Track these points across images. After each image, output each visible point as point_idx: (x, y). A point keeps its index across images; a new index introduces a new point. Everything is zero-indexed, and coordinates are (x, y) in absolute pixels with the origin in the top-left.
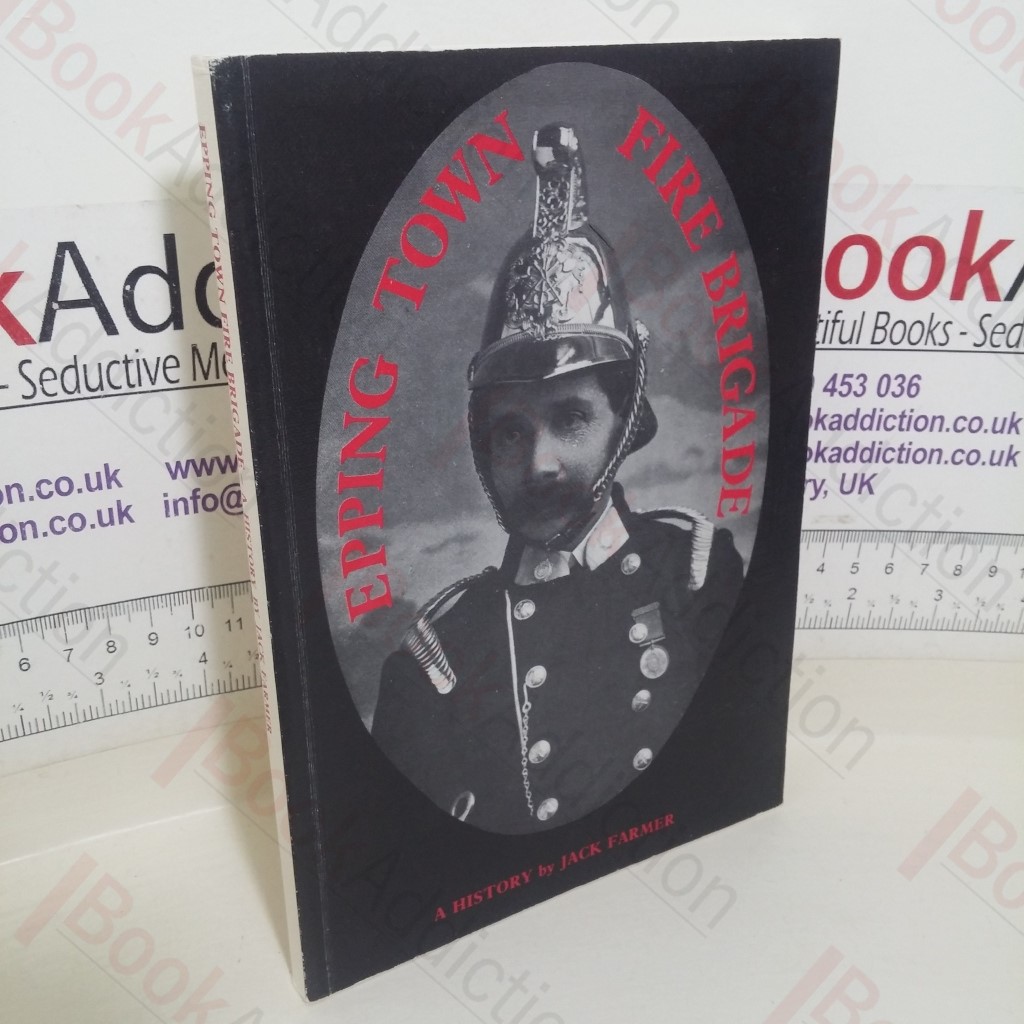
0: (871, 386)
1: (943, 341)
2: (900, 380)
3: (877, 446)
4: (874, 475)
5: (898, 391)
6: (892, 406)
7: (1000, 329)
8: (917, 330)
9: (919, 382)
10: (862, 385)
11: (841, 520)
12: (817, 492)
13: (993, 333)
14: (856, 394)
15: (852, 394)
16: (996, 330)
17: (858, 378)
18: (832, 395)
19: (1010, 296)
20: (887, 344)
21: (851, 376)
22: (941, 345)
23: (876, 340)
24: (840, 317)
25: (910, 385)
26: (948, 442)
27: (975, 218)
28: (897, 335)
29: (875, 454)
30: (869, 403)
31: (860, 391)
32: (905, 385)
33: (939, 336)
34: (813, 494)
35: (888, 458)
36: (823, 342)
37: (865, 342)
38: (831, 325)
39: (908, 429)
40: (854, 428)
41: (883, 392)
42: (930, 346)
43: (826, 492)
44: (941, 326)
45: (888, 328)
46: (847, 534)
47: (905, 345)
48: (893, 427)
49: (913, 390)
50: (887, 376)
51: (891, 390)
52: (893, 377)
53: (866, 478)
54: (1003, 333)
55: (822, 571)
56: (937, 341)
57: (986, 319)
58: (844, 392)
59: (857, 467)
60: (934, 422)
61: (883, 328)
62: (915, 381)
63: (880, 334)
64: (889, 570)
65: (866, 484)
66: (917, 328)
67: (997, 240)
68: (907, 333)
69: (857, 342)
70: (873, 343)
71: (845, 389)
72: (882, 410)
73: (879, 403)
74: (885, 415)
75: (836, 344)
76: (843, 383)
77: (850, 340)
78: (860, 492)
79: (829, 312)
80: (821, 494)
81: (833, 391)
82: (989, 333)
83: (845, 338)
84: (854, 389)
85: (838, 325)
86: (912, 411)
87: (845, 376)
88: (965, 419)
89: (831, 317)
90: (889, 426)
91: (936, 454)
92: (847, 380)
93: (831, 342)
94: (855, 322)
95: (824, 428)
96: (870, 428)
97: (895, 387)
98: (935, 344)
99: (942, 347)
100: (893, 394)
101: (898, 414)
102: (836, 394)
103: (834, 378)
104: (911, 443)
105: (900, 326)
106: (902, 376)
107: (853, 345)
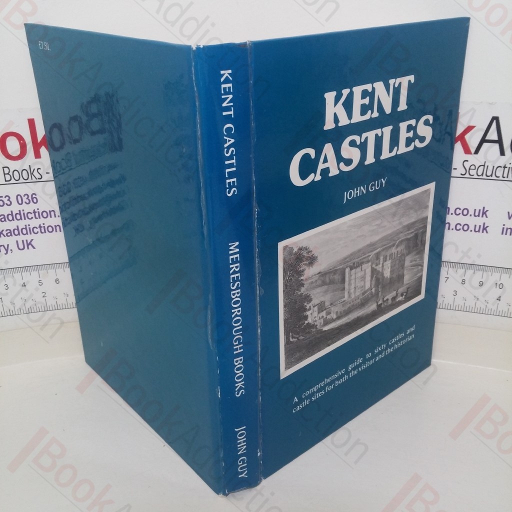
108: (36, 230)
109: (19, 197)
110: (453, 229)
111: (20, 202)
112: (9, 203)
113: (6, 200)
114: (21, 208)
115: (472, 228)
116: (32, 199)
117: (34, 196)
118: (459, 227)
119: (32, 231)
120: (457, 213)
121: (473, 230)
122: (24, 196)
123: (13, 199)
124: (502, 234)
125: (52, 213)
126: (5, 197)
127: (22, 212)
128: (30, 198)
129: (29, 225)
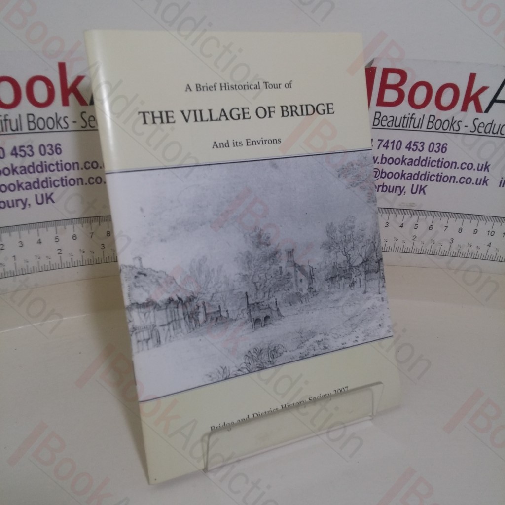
0: (426, 147)
1: (457, 129)
2: (438, 145)
3: (427, 173)
4: (426, 186)
5: (437, 150)
6: (435, 156)
7: (482, 125)
8: (446, 124)
9: (447, 146)
10: (422, 146)
11: (412, 205)
12: (401, 192)
13: (479, 127)
14: (419, 150)
15: (417, 150)
16: (481, 126)
17: (420, 143)
18: (409, 150)
19: (487, 111)
20: (433, 129)
21: (417, 142)
22: (456, 131)
23: (429, 127)
24: (414, 116)
25: (443, 148)
26: (458, 173)
27: (473, 77)
28: (438, 126)
29: (427, 177)
30: (425, 154)
31: (421, 149)
32: (441, 148)
33: (456, 127)
34: (399, 193)
35: (432, 179)
36: (406, 127)
37: (424, 128)
38: (410, 120)
39: (441, 167)
40: (418, 165)
41: (431, 150)
42: (452, 131)
43: (405, 192)
44: (457, 122)
45: (434, 122)
46: (413, 212)
47: (441, 130)
48: (435, 165)
49: (444, 150)
50: (433, 143)
51: (434, 149)
52: (435, 144)
53: (422, 187)
54: (484, 127)
55: (402, 227)
56: (455, 129)
57: (476, 120)
58: (415, 149)
59: (419, 182)
60: (452, 164)
61: (432, 122)
62: (445, 146)
63: (430, 125)
64: (431, 228)
65: (422, 190)
66: (447, 123)
67: (482, 87)
68: (442, 124)
69: (421, 128)
70: (427, 128)
71: (415, 148)
72: (430, 158)
73: (429, 155)
74: (431, 160)
75: (412, 128)
76: (414, 145)
77: (418, 127)
78: (419, 194)
79: (409, 114)
80: (403, 193)
81: (409, 148)
82: (477, 127)
83: (416, 126)
84: (418, 148)
85: (413, 120)
86: (443, 159)
87: (415, 142)
88: (466, 164)
89: (410, 116)
90: (433, 165)
91: (453, 179)
92: (416, 144)
93: (409, 127)
94: (420, 119)
95: (405, 165)
96: (425, 165)
97: (436, 148)
98: (454, 130)
99: (457, 132)
100: (436, 151)
101: (437, 160)
102: (411, 150)
103: (410, 143)
104: (442, 173)
105: (439, 122)
106: (440, 144)
107: (419, 129)
108: (57, 183)
109: (42, 148)
110: (457, 182)
111: (43, 152)
112: (30, 153)
113: (27, 150)
114: (43, 159)
115: (474, 181)
116: (56, 149)
117: (58, 146)
118: (463, 180)
119: (53, 184)
120: (463, 167)
121: (475, 182)
122: (48, 146)
123: (36, 150)
124: (500, 186)
125: (76, 165)
126: (27, 147)
127: (44, 164)
128: (54, 149)
129: (50, 178)
